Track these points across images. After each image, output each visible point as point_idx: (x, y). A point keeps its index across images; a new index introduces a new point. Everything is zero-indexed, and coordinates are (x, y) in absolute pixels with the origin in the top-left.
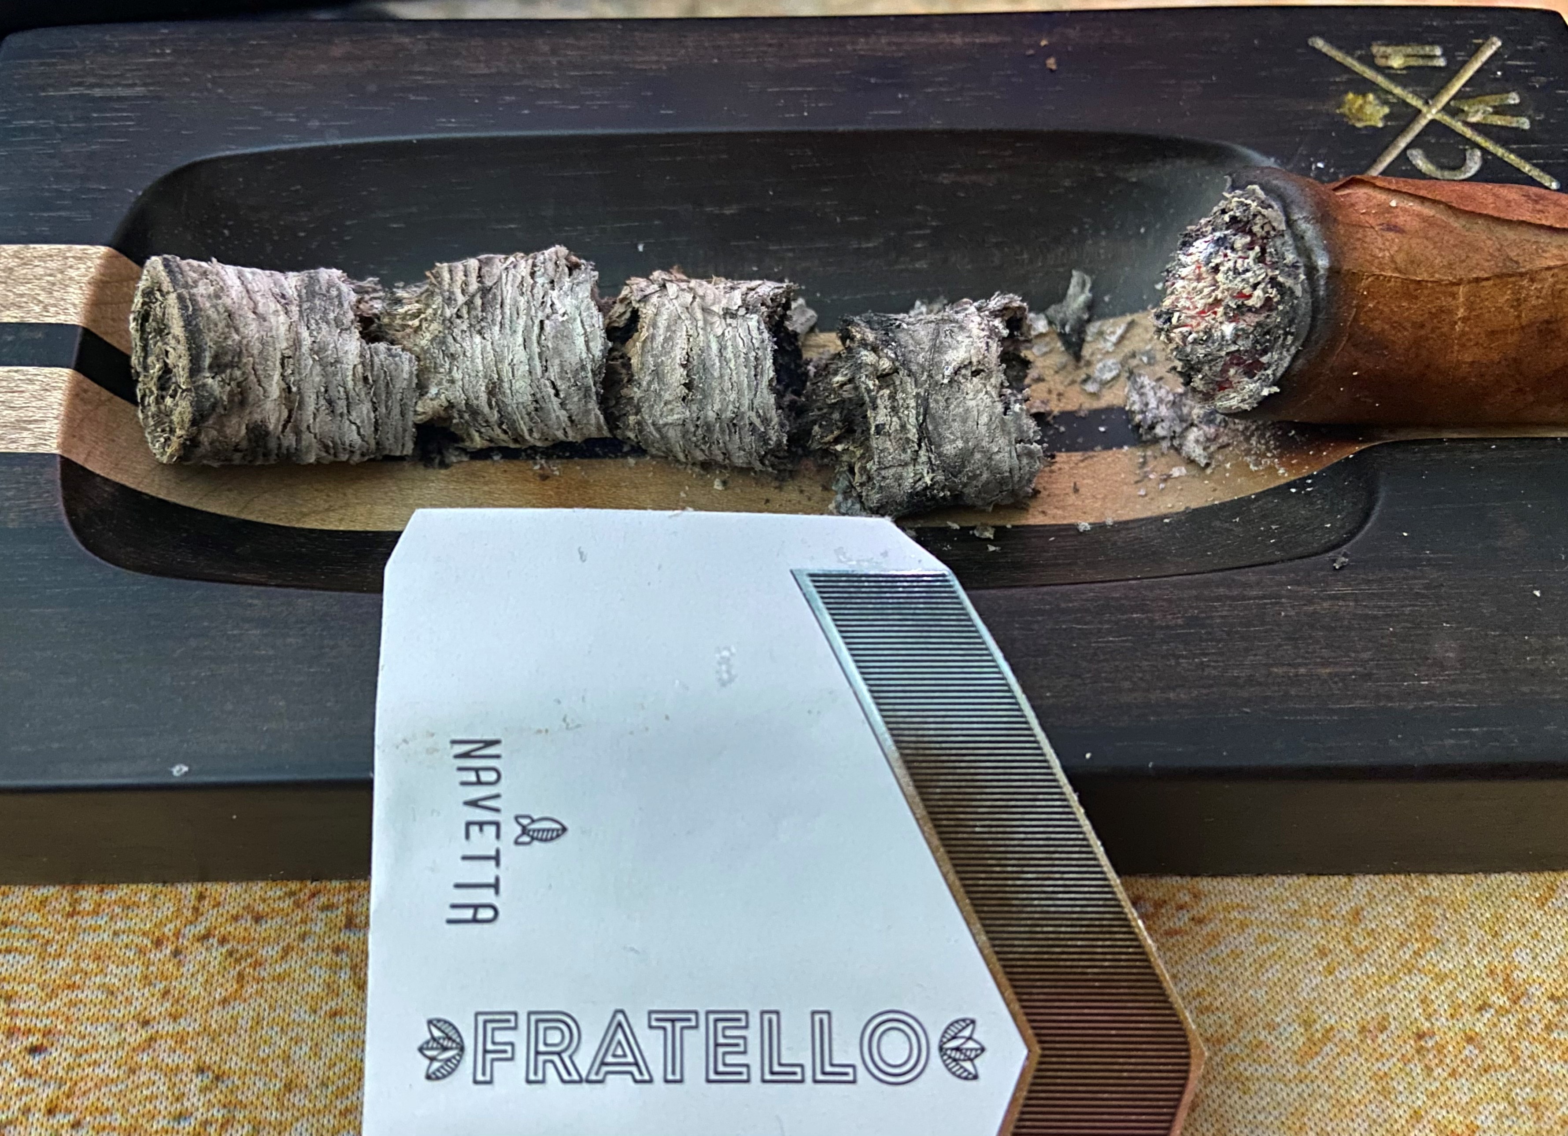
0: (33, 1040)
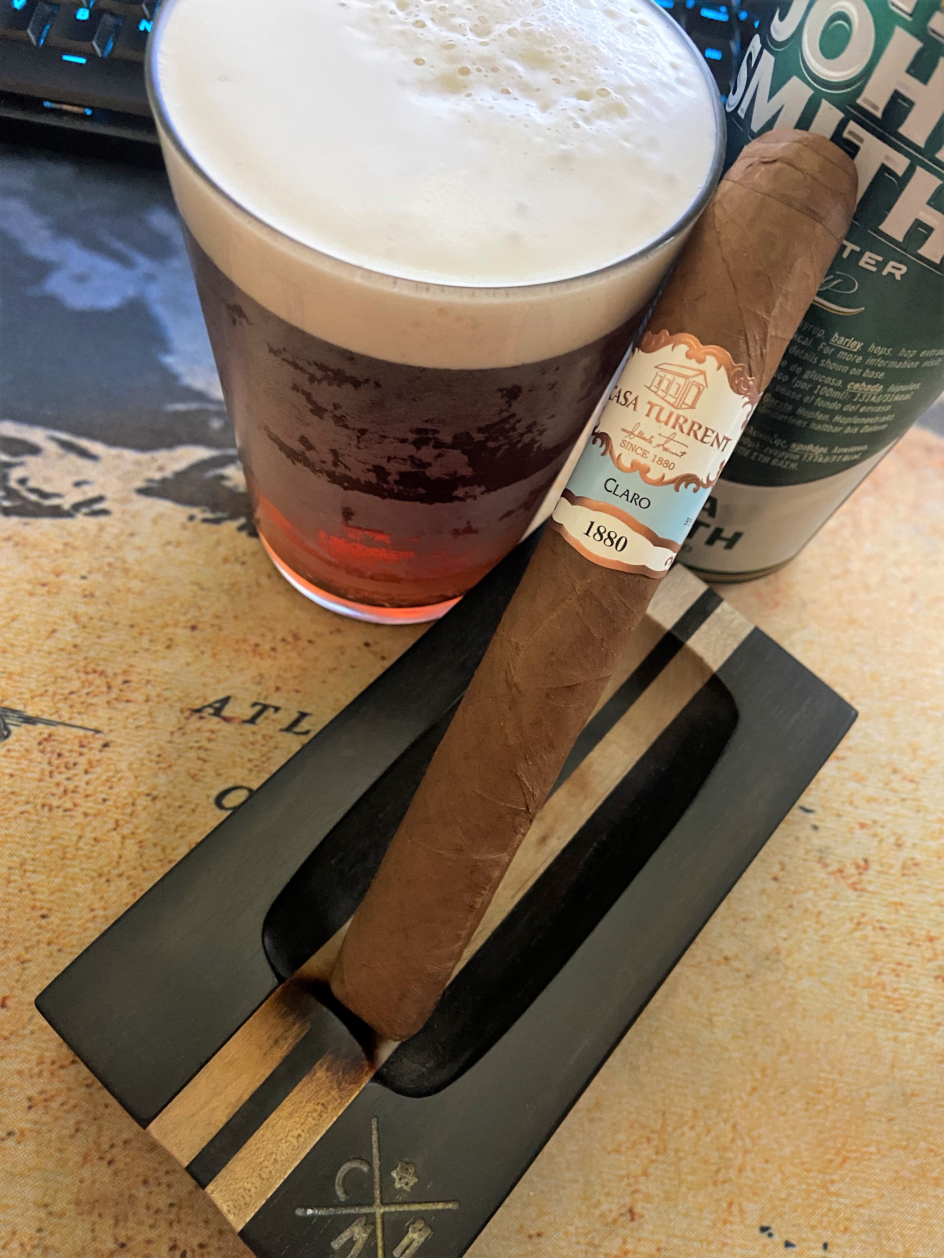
0: (44, 912)
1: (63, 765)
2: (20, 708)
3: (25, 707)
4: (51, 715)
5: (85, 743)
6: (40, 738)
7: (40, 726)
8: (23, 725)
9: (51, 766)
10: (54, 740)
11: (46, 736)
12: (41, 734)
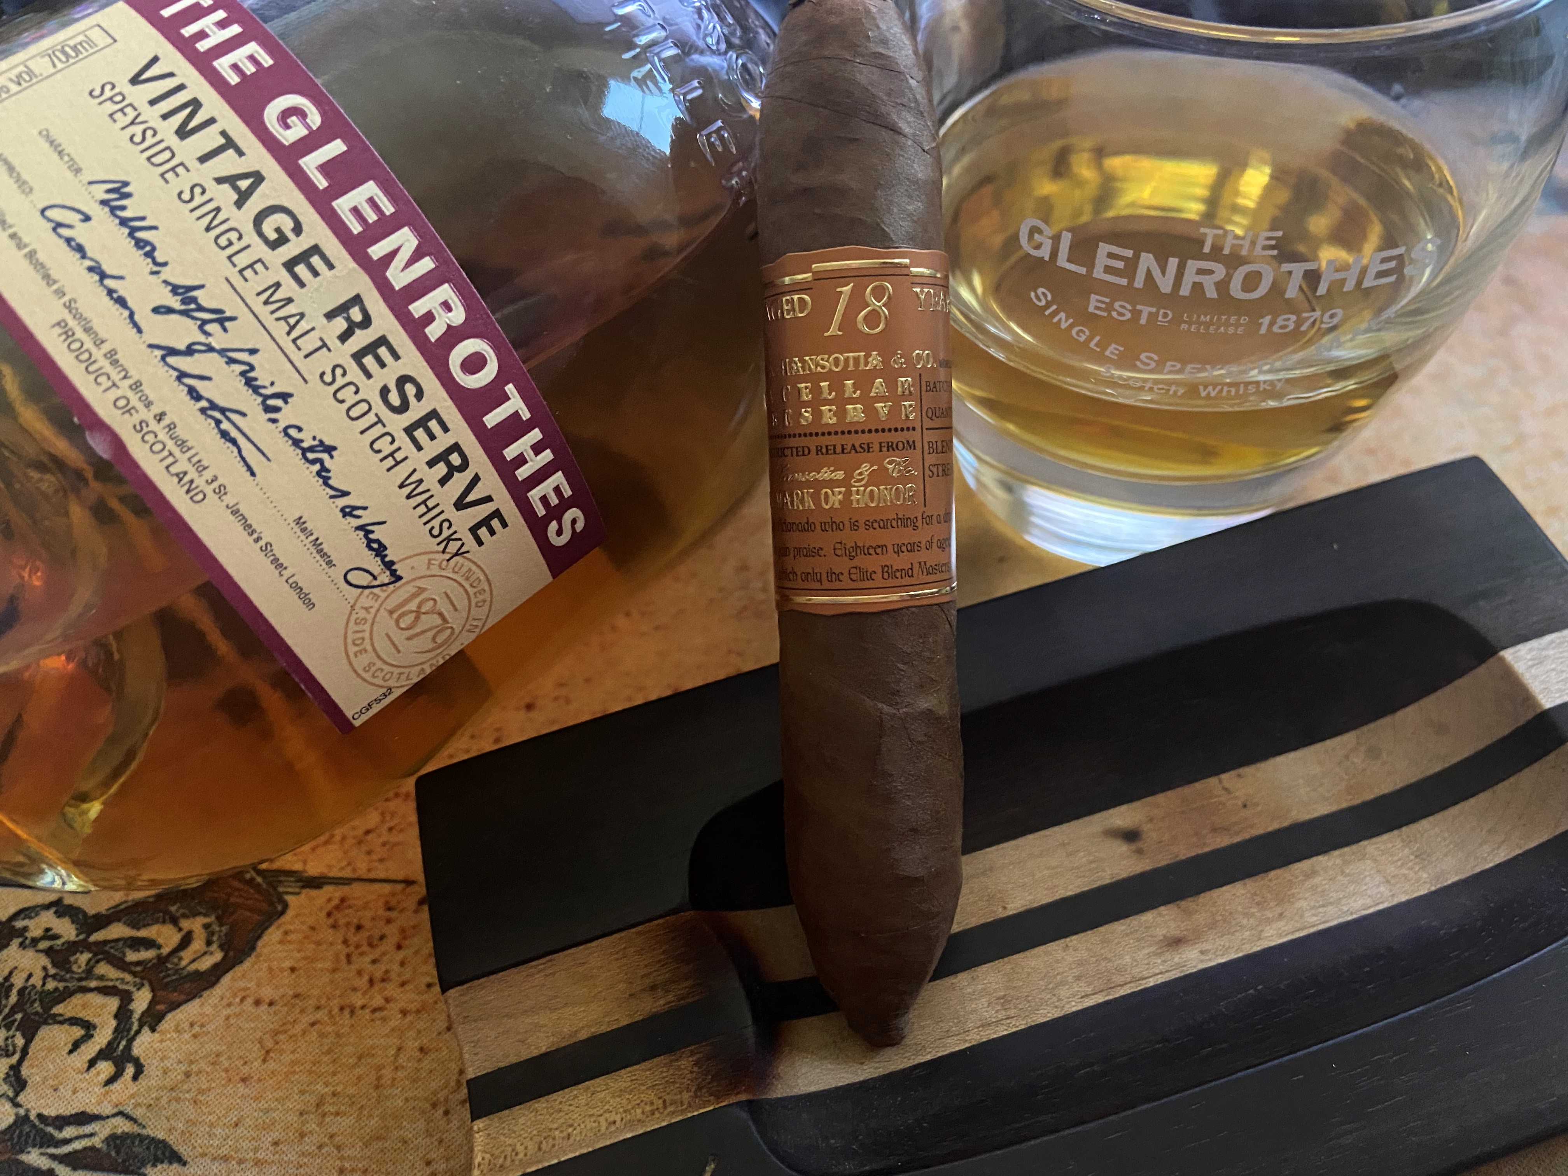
1: (365, 943)
2: (298, 867)
3: (305, 862)
4: (342, 869)
5: (393, 903)
6: (330, 906)
7: (328, 889)
8: (305, 891)
9: (348, 946)
10: (350, 907)
11: (336, 902)
12: (329, 900)
